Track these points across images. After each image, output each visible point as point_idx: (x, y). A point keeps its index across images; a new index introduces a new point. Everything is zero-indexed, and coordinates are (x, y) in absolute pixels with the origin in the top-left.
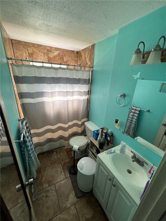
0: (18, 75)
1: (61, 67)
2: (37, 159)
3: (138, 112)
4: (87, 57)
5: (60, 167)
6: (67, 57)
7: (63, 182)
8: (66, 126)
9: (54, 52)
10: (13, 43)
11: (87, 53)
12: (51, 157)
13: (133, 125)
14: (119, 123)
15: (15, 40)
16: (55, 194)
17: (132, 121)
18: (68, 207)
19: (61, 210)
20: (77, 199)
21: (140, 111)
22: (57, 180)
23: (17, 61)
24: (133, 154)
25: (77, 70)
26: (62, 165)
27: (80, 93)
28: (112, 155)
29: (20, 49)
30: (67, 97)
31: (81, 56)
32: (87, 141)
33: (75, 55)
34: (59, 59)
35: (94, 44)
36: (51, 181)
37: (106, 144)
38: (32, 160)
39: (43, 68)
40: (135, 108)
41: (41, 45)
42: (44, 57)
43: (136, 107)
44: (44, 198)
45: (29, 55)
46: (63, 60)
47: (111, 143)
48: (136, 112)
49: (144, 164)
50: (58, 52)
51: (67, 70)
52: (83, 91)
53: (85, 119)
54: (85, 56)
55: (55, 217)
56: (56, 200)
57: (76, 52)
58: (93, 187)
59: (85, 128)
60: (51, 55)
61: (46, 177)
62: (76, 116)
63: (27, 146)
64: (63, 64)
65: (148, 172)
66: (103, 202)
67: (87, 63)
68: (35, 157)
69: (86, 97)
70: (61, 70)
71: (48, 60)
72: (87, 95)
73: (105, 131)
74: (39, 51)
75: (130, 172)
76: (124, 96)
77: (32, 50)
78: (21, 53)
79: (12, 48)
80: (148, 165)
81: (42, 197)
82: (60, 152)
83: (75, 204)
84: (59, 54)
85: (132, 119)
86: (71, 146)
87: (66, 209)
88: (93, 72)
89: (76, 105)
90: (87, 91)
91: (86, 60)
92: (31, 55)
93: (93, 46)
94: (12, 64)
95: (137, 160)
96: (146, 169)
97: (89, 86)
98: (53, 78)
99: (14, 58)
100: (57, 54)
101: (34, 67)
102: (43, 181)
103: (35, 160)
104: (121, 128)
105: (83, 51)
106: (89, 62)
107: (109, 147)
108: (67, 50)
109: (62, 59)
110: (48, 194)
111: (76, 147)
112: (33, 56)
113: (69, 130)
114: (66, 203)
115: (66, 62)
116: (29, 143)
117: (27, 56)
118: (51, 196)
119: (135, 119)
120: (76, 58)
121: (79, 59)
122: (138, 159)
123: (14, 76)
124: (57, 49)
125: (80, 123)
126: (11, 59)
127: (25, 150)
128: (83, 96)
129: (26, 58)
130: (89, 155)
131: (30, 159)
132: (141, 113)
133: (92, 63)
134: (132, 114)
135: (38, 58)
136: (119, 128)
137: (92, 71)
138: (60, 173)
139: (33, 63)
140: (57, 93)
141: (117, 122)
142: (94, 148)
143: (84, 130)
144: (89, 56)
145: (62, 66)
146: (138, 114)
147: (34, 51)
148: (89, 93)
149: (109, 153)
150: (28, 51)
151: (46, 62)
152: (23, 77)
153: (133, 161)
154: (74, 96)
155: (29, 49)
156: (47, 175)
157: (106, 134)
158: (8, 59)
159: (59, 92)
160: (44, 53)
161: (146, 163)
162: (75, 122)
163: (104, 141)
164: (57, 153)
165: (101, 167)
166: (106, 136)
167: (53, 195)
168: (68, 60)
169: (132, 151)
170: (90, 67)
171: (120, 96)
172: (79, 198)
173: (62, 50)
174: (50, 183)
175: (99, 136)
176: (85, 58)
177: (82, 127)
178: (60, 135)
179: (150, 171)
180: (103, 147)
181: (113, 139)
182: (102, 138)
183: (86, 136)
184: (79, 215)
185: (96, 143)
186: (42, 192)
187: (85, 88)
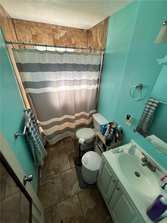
0: (20, 62)
1: (67, 51)
2: (43, 149)
3: (156, 105)
4: (98, 37)
5: (66, 157)
6: (75, 38)
7: (68, 172)
8: (73, 117)
9: (60, 32)
10: (14, 23)
11: (98, 31)
12: (59, 146)
13: (147, 120)
14: (131, 119)
15: (16, 19)
16: (61, 182)
17: (147, 114)
18: (71, 195)
19: (65, 197)
20: (81, 189)
21: (158, 104)
22: (63, 169)
23: (21, 45)
24: (144, 157)
25: (86, 54)
26: (69, 155)
27: (89, 82)
28: (118, 154)
29: (23, 30)
30: (74, 86)
31: (91, 36)
32: (94, 134)
33: (85, 35)
34: (66, 41)
35: (108, 17)
36: (58, 169)
37: (114, 140)
38: (38, 150)
39: (47, 52)
40: (152, 100)
41: (45, 24)
42: (49, 39)
43: (155, 99)
44: (50, 184)
45: (32, 38)
46: (71, 42)
47: (119, 140)
48: (154, 104)
49: (156, 169)
50: (64, 32)
51: (74, 55)
52: (92, 79)
53: (94, 111)
54: (96, 36)
55: (60, 203)
56: (61, 188)
57: (86, 30)
58: (97, 181)
59: (93, 120)
60: (57, 37)
61: (53, 165)
62: (83, 107)
63: (32, 138)
64: (71, 47)
65: (161, 179)
66: (106, 197)
67: (98, 45)
68: (41, 148)
69: (95, 87)
70: (67, 54)
71: (54, 43)
72: (97, 84)
73: (113, 126)
74: (44, 32)
75: (137, 175)
76: (140, 87)
77: (35, 31)
78: (24, 35)
79: (13, 30)
80: (161, 171)
81: (49, 183)
82: (67, 142)
83: (78, 194)
84: (66, 35)
85: (147, 113)
86: (78, 138)
87: (69, 196)
88: (105, 56)
89: (83, 95)
90: (97, 79)
91: (97, 40)
92: (35, 37)
93: (107, 20)
94: (13, 49)
95: (148, 165)
96: (158, 175)
97: (99, 73)
98: (59, 65)
99: (17, 42)
100: (64, 35)
101: (37, 52)
102: (50, 168)
103: (41, 150)
104: (132, 125)
105: (94, 29)
106: (101, 43)
107: (116, 144)
108: (76, 29)
109: (70, 40)
110: (55, 181)
111: (82, 140)
112: (37, 39)
113: (77, 121)
114: (70, 191)
115: (75, 44)
116: (34, 134)
117: (31, 39)
118: (56, 183)
119: (151, 112)
120: (86, 39)
121: (90, 41)
122: (150, 163)
123: (16, 63)
124: (63, 28)
125: (88, 115)
126: (11, 43)
127: (30, 141)
128: (92, 85)
129: (30, 42)
130: (96, 149)
131: (35, 149)
132: (159, 106)
133: (104, 44)
134: (148, 106)
135: (43, 40)
136: (130, 125)
137: (103, 55)
138: (66, 163)
139: (37, 47)
140: (63, 82)
141: (128, 118)
142: (100, 142)
143: (92, 121)
144: (101, 35)
145: (69, 50)
146: (156, 107)
147: (38, 31)
148: (99, 81)
149: (115, 152)
150: (31, 32)
151: (52, 45)
152: (26, 64)
153: (143, 165)
154: (81, 85)
155: (32, 30)
156: (53, 163)
157: (115, 130)
158: (7, 43)
159: (65, 80)
160: (49, 34)
161: (159, 169)
162: (83, 113)
163: (111, 139)
164: (64, 143)
165: (105, 166)
166: (114, 132)
167: (58, 182)
168: (76, 42)
169: (143, 153)
170: (101, 50)
171: (136, 88)
172: (82, 189)
173: (69, 29)
174: (56, 171)
175: (107, 131)
176: (97, 39)
177: (91, 118)
178: (66, 127)
179: (162, 180)
180: (110, 144)
181: (122, 136)
182: (110, 135)
183: (94, 128)
184: (81, 204)
185: (103, 139)
186: (49, 178)
187: (94, 76)
